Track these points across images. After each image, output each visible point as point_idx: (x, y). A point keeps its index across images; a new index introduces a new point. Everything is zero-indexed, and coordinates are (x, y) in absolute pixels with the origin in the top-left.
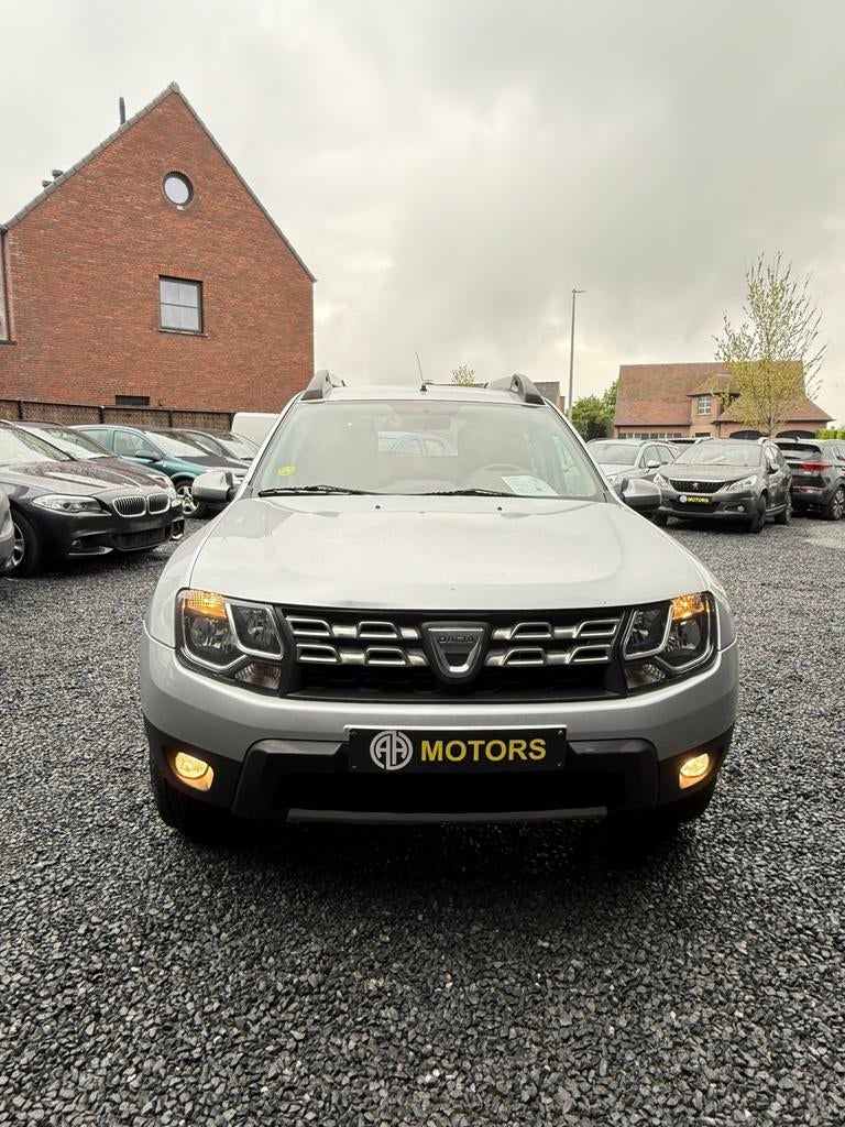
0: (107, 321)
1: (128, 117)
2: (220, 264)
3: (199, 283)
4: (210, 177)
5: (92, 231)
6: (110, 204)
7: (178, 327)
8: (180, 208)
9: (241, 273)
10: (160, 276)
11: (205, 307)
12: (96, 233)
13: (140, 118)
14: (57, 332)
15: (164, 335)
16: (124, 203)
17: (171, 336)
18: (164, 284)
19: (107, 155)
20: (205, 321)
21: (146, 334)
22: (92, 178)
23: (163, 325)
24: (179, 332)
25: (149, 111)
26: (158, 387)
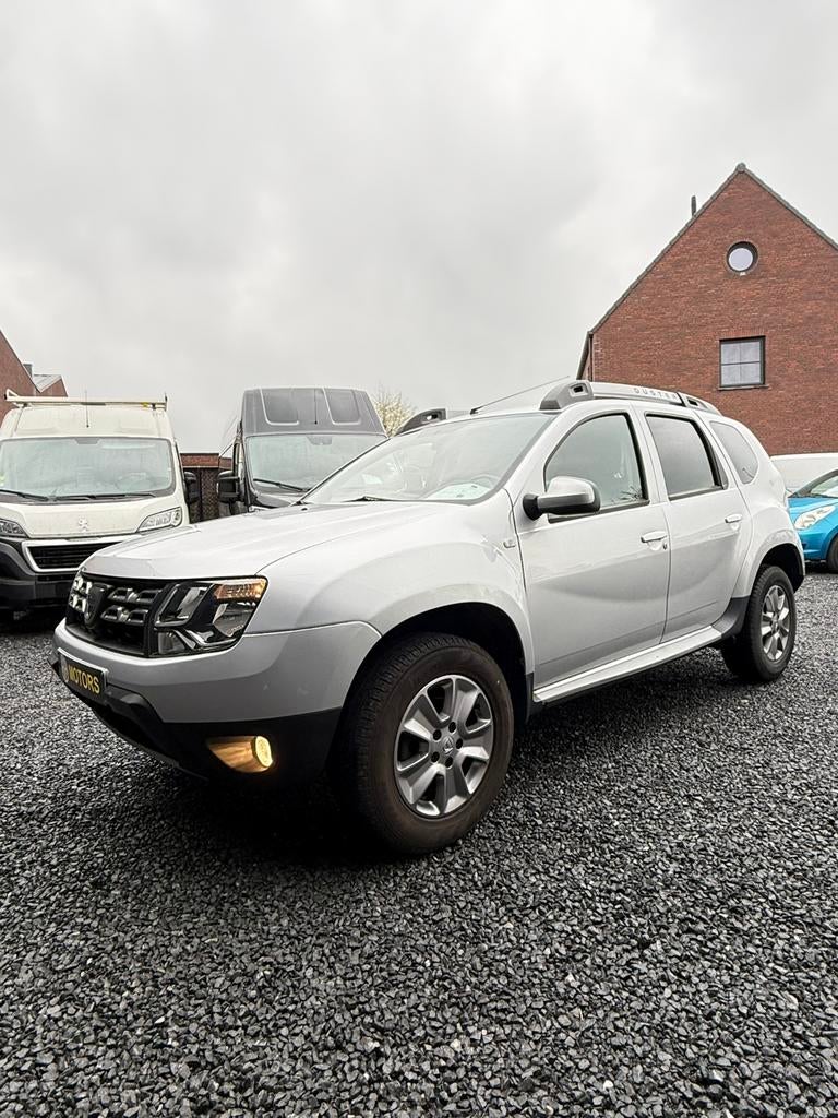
1: (699, 207)
2: (785, 315)
4: (775, 235)
9: (810, 318)
10: (721, 341)
11: (767, 360)
13: (706, 207)
16: (690, 286)
20: (767, 373)
22: (662, 273)
23: (723, 384)
24: (738, 388)
25: (715, 199)
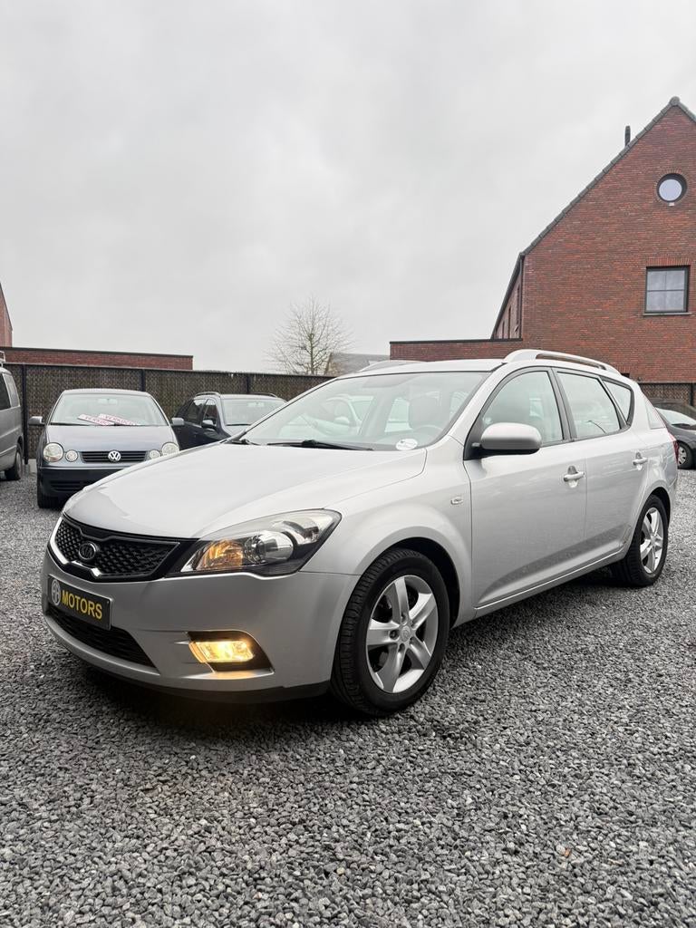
0: (595, 313)
3: (687, 268)
5: (589, 242)
6: (607, 217)
7: (662, 309)
8: (672, 204)
12: (594, 243)
14: (556, 326)
15: (647, 318)
17: (654, 318)
18: (651, 274)
19: (608, 177)
21: (630, 320)
26: (638, 365)
